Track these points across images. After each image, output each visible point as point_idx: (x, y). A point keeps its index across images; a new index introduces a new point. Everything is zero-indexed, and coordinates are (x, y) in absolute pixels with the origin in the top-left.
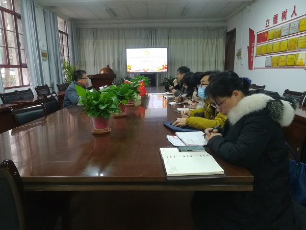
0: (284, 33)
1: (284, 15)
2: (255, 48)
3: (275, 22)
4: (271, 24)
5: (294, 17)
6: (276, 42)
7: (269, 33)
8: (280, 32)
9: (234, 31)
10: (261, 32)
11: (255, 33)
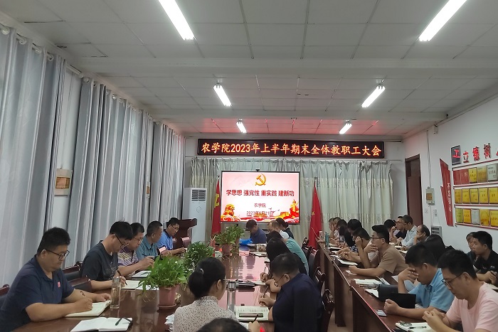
0: (491, 177)
1: (487, 150)
2: (453, 191)
3: (477, 159)
4: (471, 159)
6: (483, 187)
7: (470, 172)
8: (486, 173)
9: (417, 158)
10: (458, 168)
11: (450, 169)
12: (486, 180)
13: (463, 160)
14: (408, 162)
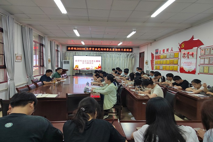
0: (167, 57)
1: (168, 50)
2: (154, 61)
3: (164, 52)
4: (162, 52)
5: (172, 51)
6: (165, 60)
7: (161, 56)
8: (166, 56)
9: (144, 52)
10: (157, 55)
11: (154, 55)
12: (166, 58)
13: (159, 53)
14: (140, 54)
